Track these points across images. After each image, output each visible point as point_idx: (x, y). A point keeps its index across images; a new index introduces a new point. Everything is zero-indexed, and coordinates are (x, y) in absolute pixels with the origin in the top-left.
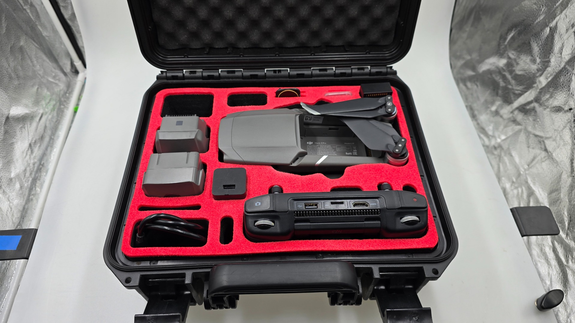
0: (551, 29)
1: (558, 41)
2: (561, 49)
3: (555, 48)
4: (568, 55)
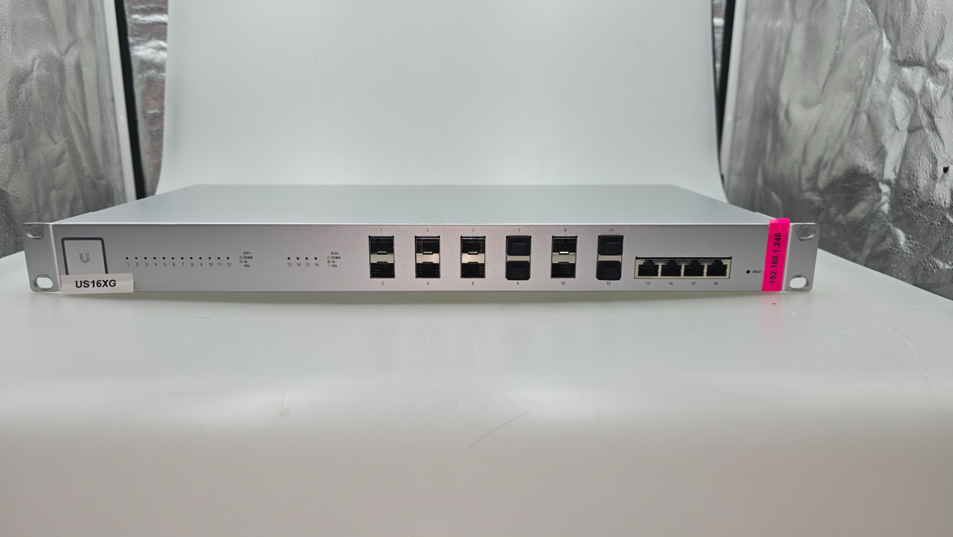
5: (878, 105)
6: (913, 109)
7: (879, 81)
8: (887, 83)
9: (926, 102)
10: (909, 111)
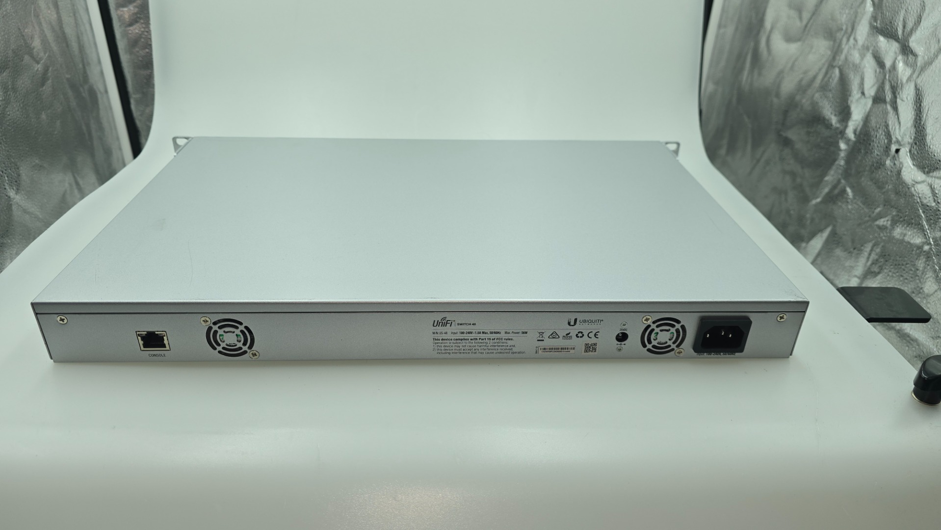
0: (839, 67)
1: (854, 77)
2: (862, 84)
3: (853, 87)
4: (874, 85)
5: (851, 65)
6: (881, 81)
7: (855, 40)
8: (863, 46)
9: (893, 79)
10: (877, 80)
